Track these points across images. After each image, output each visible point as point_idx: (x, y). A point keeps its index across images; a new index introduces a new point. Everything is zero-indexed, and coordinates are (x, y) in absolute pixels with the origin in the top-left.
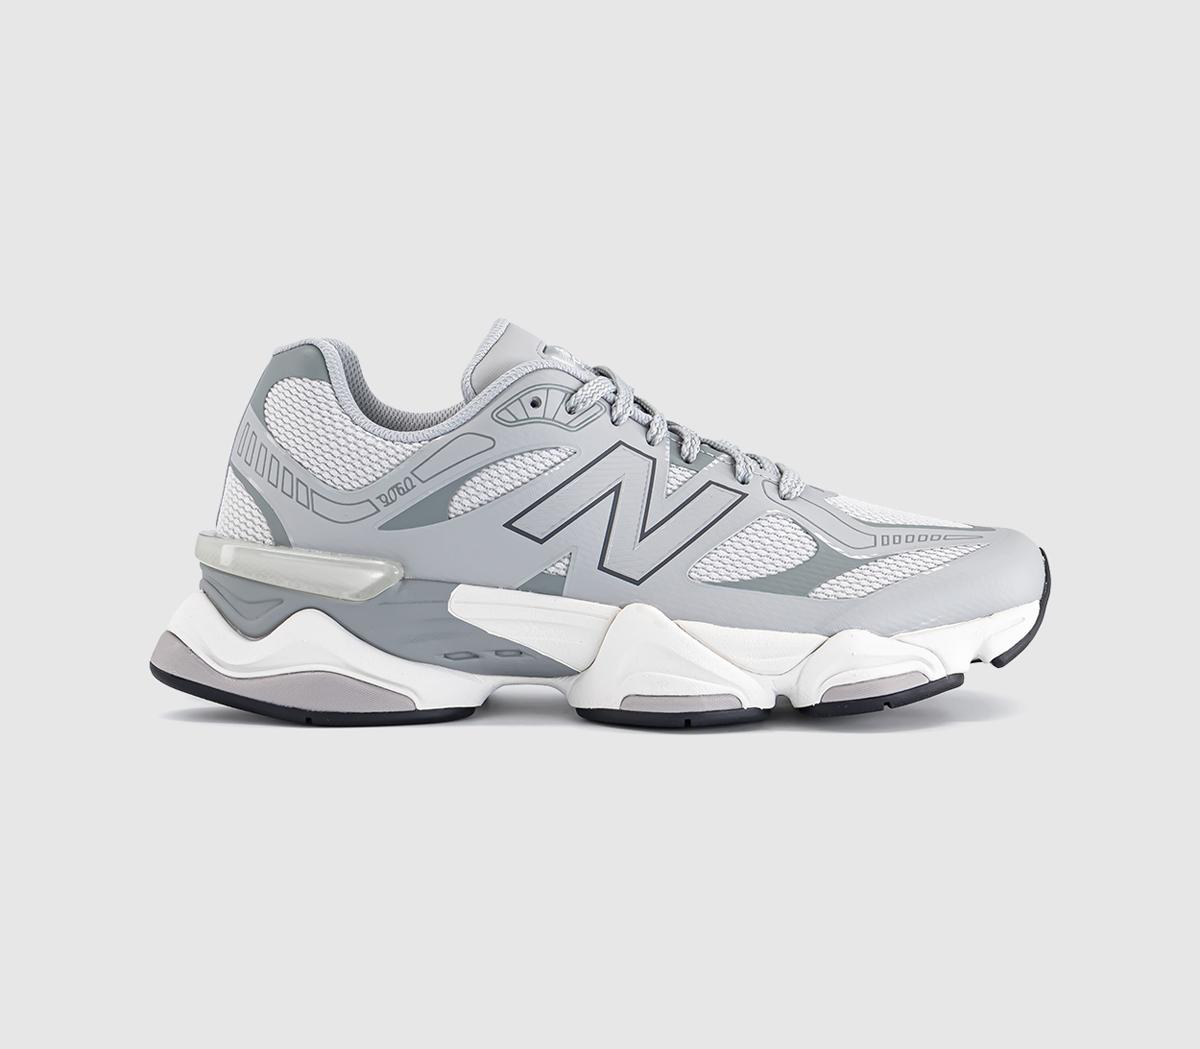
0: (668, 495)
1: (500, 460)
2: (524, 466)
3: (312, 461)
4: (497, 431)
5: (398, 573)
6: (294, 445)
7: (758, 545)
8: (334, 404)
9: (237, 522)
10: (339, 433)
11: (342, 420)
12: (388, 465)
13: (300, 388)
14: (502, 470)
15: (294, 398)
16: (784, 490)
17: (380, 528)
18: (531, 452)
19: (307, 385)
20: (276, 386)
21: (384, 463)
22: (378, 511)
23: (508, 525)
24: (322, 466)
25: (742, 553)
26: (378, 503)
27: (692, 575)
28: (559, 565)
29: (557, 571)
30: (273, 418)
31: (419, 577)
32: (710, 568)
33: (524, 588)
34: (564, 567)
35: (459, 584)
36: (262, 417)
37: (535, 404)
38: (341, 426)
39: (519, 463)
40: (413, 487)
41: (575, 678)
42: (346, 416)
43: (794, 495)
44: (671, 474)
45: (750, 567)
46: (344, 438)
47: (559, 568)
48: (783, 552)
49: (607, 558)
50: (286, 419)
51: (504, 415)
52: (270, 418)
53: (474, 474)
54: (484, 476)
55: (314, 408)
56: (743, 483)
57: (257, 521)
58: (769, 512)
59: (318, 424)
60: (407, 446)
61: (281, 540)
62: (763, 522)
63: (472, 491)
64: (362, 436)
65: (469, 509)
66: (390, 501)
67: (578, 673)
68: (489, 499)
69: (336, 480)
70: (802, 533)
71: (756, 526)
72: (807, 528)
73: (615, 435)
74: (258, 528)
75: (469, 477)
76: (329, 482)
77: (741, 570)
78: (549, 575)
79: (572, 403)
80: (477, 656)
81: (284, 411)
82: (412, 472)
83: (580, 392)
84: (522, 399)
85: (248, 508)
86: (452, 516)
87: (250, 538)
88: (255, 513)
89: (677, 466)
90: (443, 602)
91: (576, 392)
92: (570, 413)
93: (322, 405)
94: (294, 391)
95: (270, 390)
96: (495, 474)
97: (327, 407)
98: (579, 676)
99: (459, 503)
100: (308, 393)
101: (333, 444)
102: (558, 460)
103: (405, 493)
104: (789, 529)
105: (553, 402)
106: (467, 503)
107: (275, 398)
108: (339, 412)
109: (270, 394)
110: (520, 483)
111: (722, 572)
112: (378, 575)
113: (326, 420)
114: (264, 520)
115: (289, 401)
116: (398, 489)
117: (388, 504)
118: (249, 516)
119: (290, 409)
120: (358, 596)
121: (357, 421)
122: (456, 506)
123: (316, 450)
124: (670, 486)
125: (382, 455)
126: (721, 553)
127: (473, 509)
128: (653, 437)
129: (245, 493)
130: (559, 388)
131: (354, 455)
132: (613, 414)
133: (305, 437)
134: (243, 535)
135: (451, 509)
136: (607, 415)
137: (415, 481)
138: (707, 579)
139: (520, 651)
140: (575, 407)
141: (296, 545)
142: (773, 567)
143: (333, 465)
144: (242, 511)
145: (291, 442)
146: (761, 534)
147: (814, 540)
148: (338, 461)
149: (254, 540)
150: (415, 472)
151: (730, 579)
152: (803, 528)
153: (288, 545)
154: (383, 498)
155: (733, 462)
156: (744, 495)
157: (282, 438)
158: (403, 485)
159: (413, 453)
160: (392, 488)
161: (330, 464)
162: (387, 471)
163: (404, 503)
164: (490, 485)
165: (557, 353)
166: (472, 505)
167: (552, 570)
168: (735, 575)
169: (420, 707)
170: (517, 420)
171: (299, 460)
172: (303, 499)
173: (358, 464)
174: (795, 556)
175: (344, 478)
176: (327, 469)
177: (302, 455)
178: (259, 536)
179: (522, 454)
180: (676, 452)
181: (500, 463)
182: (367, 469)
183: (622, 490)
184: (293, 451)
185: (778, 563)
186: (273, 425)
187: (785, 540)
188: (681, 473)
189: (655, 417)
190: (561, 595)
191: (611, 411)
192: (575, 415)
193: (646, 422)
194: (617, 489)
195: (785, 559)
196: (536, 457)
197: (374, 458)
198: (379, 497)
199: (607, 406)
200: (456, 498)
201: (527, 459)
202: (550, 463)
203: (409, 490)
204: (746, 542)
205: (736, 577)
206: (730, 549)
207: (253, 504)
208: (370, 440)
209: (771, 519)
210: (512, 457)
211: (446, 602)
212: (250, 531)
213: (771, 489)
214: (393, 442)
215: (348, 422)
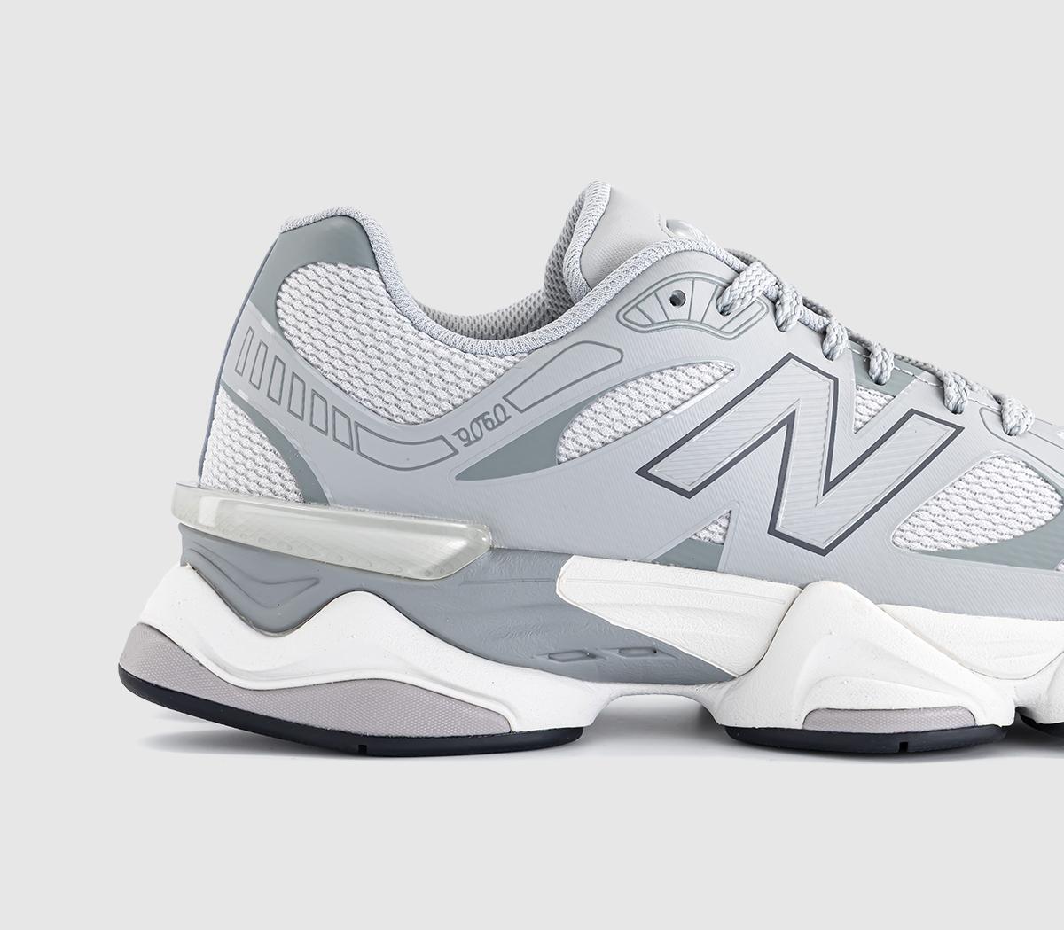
0: (858, 430)
1: (630, 381)
2: (665, 389)
3: (355, 382)
4: (624, 338)
5: (486, 539)
6: (326, 358)
7: (982, 498)
8: (385, 300)
9: (241, 469)
10: (396, 341)
11: (399, 323)
12: (471, 388)
13: (333, 278)
14: (633, 394)
15: (325, 292)
16: (1011, 421)
17: (458, 477)
18: (673, 368)
19: (344, 274)
20: (294, 275)
21: (464, 384)
22: (456, 452)
23: (643, 472)
24: (372, 390)
25: (963, 509)
26: (455, 441)
27: (898, 540)
28: (714, 528)
29: (711, 536)
30: (293, 321)
31: (515, 545)
32: (921, 531)
33: (664, 560)
34: (722, 531)
35: (571, 555)
36: (275, 320)
37: (676, 301)
38: (399, 332)
39: (657, 385)
40: (507, 418)
41: (728, 685)
42: (403, 318)
43: (1024, 427)
44: (860, 400)
45: (976, 530)
46: (403, 349)
47: (713, 533)
48: (1018, 508)
49: (781, 517)
50: (313, 323)
51: (635, 316)
52: (288, 321)
53: (594, 399)
54: (609, 402)
55: (356, 307)
56: (955, 412)
57: (273, 467)
58: (995, 453)
59: (364, 329)
60: (496, 360)
61: (311, 493)
62: (989, 468)
63: (591, 424)
64: (430, 346)
65: (588, 450)
66: (472, 438)
67: (734, 678)
68: (616, 435)
69: (393, 409)
70: (1040, 482)
71: (978, 472)
72: (1045, 473)
73: (780, 345)
74: (275, 478)
75: (587, 404)
76: (381, 412)
77: (964, 534)
78: (699, 543)
79: (726, 299)
80: (593, 656)
81: (310, 312)
82: (504, 398)
83: (736, 284)
84: (658, 293)
85: (257, 449)
86: (563, 459)
87: (265, 491)
88: (270, 456)
89: (867, 388)
90: (549, 580)
91: (730, 284)
92: (721, 313)
93: (368, 303)
94: (324, 282)
95: (284, 282)
96: (624, 399)
97: (376, 306)
98: (734, 682)
99: (572, 441)
100: (347, 286)
101: (387, 358)
102: (709, 380)
103: (494, 427)
104: (1022, 477)
105: (701, 298)
106: (585, 441)
107: (293, 293)
108: (394, 312)
109: (284, 287)
110: (659, 413)
111: (938, 536)
112: (458, 544)
113: (376, 324)
114: (286, 466)
115: (317, 297)
116: (485, 422)
117: (471, 443)
118: (260, 460)
119: (319, 307)
120: (428, 573)
121: (421, 325)
122: (569, 444)
123: (362, 367)
124: (858, 416)
125: (462, 373)
126: (934, 510)
127: (594, 449)
128: (832, 348)
129: (253, 427)
130: (707, 277)
131: (419, 373)
132: (779, 315)
133: (344, 348)
134: (253, 486)
135: (562, 450)
136: (770, 316)
137: (510, 410)
138: (918, 547)
139: (654, 649)
140: (731, 305)
141: (335, 502)
142: (1007, 530)
143: (389, 388)
144: (248, 453)
145: (323, 356)
146: (987, 483)
147: (1057, 491)
148: (395, 382)
149: (271, 494)
150: (509, 398)
151: (949, 547)
152: (1041, 476)
153: (323, 500)
154: (463, 435)
155: (940, 383)
156: (959, 430)
157: (309, 349)
158: (492, 416)
159: (507, 370)
160: (476, 420)
161: (383, 386)
162: (469, 396)
163: (494, 441)
164: (617, 416)
165: (685, 229)
166: (592, 444)
167: (704, 534)
168: (955, 541)
169: (517, 728)
170: (653, 323)
171: (336, 381)
172: (343, 435)
173: (426, 387)
174: (1034, 513)
175: (404, 406)
176: (378, 393)
177: (340, 374)
178: (278, 488)
179: (660, 372)
180: (862, 369)
181: (630, 385)
182: (440, 393)
183: (797, 421)
184: (326, 367)
185: (1012, 523)
186: (292, 330)
187: (1019, 492)
188: (872, 399)
189: (833, 319)
190: (716, 571)
191: (775, 311)
192: (730, 317)
193: (821, 327)
194: (789, 421)
195: (1021, 517)
196: (680, 375)
197: (450, 378)
198: (457, 433)
199: (769, 304)
200: (568, 433)
201: (668, 380)
202: (699, 385)
203: (500, 423)
204: (967, 495)
205: (958, 544)
206: (947, 505)
207: (266, 444)
208: (441, 351)
209: (997, 462)
210: (648, 375)
211: (552, 580)
212: (264, 482)
213: (992, 419)
214: (475, 354)
215: (408, 326)
